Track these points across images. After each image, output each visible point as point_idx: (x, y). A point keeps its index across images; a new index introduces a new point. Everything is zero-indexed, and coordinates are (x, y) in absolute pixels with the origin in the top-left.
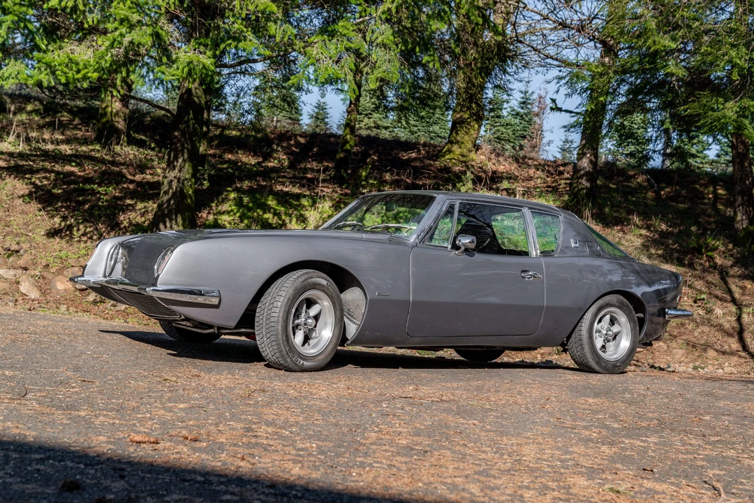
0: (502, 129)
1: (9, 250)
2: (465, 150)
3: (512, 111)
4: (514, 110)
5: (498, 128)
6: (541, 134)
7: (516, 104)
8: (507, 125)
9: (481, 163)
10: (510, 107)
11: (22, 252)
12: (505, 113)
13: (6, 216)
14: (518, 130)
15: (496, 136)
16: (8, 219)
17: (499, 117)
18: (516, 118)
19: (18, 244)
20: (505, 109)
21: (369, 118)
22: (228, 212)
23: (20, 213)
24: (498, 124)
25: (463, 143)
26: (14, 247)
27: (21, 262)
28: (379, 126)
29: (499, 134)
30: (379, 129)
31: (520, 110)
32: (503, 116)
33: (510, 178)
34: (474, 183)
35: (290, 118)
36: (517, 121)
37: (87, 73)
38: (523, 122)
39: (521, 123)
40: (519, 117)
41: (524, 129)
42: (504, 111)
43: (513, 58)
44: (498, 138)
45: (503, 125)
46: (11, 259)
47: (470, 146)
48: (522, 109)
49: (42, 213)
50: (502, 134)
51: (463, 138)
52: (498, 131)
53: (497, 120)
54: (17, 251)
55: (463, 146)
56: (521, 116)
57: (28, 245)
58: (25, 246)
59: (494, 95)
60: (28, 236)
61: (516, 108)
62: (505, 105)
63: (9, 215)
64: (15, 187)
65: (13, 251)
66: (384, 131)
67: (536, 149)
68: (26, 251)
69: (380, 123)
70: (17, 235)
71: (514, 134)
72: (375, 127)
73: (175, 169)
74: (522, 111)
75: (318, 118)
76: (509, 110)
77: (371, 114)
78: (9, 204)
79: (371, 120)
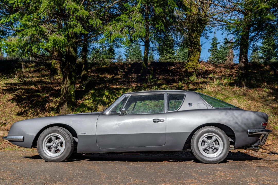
0: (218, 54)
1: (2, 123)
2: (195, 63)
3: (221, 47)
4: (222, 46)
5: (216, 54)
6: (233, 54)
7: (223, 44)
8: (219, 52)
9: (202, 68)
10: (220, 45)
11: (7, 123)
12: (218, 48)
13: (4, 109)
14: (224, 54)
15: (215, 57)
16: (4, 110)
17: (216, 49)
18: (223, 49)
19: (5, 120)
20: (218, 46)
21: (167, 55)
22: (88, 99)
23: (10, 107)
24: (216, 52)
25: (193, 60)
26: (4, 122)
27: (6, 128)
28: (171, 58)
29: (216, 56)
30: (171, 59)
31: (224, 46)
32: (218, 49)
33: (213, 72)
34: (197, 76)
35: (138, 59)
36: (224, 50)
37: (14, 49)
38: (226, 50)
39: (225, 51)
40: (224, 49)
41: (227, 53)
42: (218, 47)
43: (205, 23)
44: (216, 57)
45: (218, 52)
46: (3, 126)
47: (197, 61)
48: (225, 45)
49: (17, 106)
50: (218, 56)
51: (193, 58)
52: (216, 55)
53: (215, 51)
54: (5, 123)
55: (193, 61)
56: (225, 48)
57: (10, 120)
58: (9, 121)
59: (213, 42)
60: (11, 116)
61: (223, 45)
62: (218, 45)
63: (5, 109)
64: (9, 97)
65: (3, 123)
66: (173, 59)
67: (232, 60)
68: (8, 123)
69: (171, 57)
70: (6, 117)
71: (223, 55)
72: (169, 59)
73: (64, 84)
74: (225, 46)
75: (150, 58)
76: (220, 46)
77: (167, 54)
78: (6, 104)
79: (167, 56)
